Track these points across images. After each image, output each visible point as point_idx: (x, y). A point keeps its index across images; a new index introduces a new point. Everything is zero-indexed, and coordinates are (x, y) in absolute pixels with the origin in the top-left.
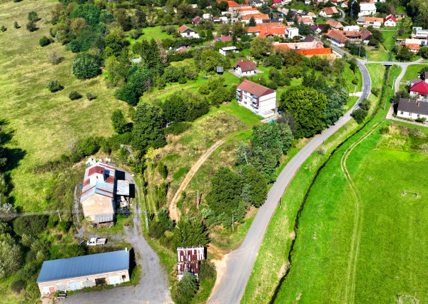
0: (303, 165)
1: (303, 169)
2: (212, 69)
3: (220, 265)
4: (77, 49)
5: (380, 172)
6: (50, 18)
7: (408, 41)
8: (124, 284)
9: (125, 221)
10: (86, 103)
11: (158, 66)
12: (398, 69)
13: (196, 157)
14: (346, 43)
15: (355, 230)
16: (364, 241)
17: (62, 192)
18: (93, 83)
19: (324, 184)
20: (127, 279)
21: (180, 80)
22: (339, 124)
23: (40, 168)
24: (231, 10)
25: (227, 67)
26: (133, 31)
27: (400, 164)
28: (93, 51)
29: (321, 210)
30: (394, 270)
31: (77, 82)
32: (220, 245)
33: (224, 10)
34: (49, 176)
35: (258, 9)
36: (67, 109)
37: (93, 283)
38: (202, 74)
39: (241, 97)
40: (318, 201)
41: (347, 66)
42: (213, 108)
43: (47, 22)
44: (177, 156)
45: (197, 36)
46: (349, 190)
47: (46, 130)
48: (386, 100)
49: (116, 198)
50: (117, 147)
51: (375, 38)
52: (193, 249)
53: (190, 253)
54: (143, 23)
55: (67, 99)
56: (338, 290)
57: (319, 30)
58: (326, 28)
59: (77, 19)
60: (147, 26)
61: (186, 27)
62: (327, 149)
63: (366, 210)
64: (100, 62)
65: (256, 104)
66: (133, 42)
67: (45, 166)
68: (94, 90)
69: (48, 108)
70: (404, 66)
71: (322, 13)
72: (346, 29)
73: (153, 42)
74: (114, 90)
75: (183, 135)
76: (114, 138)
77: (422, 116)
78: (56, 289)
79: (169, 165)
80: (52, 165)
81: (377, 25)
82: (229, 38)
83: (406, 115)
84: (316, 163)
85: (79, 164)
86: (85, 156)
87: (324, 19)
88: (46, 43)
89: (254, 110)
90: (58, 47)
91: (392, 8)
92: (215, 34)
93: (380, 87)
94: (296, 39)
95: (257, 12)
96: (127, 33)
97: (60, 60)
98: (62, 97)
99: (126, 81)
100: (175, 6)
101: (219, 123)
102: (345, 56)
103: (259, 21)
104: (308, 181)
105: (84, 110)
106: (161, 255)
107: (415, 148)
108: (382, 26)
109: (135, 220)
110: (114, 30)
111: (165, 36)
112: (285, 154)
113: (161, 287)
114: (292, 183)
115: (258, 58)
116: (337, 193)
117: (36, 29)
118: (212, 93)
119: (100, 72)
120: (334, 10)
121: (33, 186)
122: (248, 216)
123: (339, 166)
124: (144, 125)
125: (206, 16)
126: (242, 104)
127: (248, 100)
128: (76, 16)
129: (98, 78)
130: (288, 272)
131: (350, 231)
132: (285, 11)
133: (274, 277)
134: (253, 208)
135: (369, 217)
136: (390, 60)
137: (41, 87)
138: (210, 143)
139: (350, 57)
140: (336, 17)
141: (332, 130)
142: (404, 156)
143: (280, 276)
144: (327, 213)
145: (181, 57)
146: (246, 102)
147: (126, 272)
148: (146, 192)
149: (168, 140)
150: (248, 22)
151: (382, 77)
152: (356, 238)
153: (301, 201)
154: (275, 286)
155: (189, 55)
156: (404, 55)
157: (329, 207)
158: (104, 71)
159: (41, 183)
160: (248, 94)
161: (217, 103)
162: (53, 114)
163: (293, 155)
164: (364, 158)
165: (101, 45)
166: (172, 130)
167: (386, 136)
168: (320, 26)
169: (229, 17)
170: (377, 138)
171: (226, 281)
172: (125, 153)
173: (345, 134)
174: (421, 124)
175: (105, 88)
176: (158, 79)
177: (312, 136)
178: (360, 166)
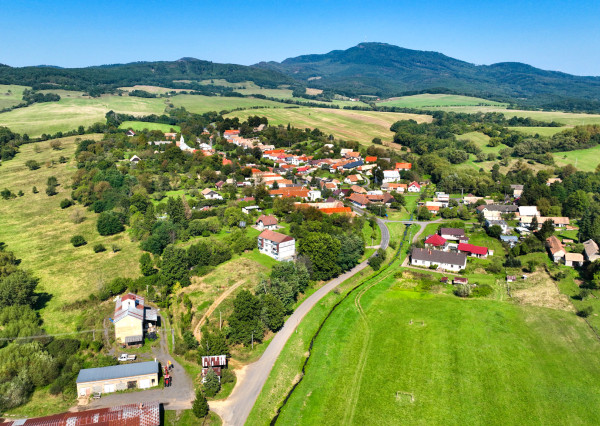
0: (319, 302)
1: (320, 305)
2: (235, 224)
3: (241, 373)
4: (99, 209)
5: (392, 308)
6: (70, 183)
7: (429, 204)
8: (152, 388)
9: (152, 343)
10: (110, 254)
11: (183, 220)
12: (417, 228)
13: (219, 294)
14: (368, 204)
15: (364, 350)
16: (372, 356)
17: (93, 322)
18: (117, 238)
19: (338, 316)
20: (156, 384)
21: (204, 233)
22: (355, 271)
23: (68, 307)
24: (254, 176)
25: (249, 223)
26: (156, 194)
27: (410, 301)
28: (118, 210)
29: (334, 334)
30: (395, 376)
31: (101, 238)
32: (240, 359)
33: (248, 176)
34: (78, 313)
35: (283, 176)
36: (92, 260)
37: (125, 386)
38: (225, 229)
39: (262, 245)
40: (331, 328)
41: (367, 224)
42: (236, 256)
43: (67, 187)
44: (202, 293)
45: (221, 198)
46: (361, 321)
47: (72, 278)
48: (403, 252)
49: (145, 323)
50: (143, 288)
51: (397, 201)
52: (216, 357)
53: (213, 359)
54: (166, 186)
55: (91, 251)
56: (345, 390)
57: (342, 194)
58: (349, 192)
59: (101, 183)
60: (170, 189)
61: (208, 190)
62: (344, 291)
63: (376, 335)
64: (125, 219)
65: (276, 250)
66: (156, 204)
67: (73, 305)
68: (119, 243)
69: (73, 260)
70: (423, 224)
71: (346, 180)
72: (369, 193)
73: (179, 199)
74: (139, 243)
75: (206, 277)
76: (141, 279)
77: (434, 263)
78: (91, 391)
79: (193, 299)
80: (79, 304)
81: (400, 190)
82: (252, 199)
83: (420, 263)
84: (332, 301)
85: (106, 302)
86: (113, 295)
87: (349, 186)
88: (66, 205)
89: (274, 257)
90: (79, 208)
91: (416, 175)
92: (238, 195)
93: (399, 241)
94: (319, 200)
95: (282, 178)
96: (151, 196)
97: (82, 220)
98: (86, 251)
99: (151, 234)
100: (198, 172)
101: (241, 267)
102: (365, 215)
103: (282, 185)
104: (324, 314)
105: (109, 261)
106: (187, 367)
107: (425, 289)
108: (406, 191)
109: (162, 343)
110: (139, 191)
111: (188, 198)
112: (303, 292)
113: (187, 389)
114: (308, 315)
115: (279, 216)
116: (350, 323)
117: (55, 194)
118: (234, 243)
119: (123, 229)
120: (359, 177)
121: (62, 321)
122: (266, 339)
123: (353, 302)
124: (172, 265)
125: (230, 181)
126: (262, 252)
127: (269, 248)
128: (99, 179)
129: (121, 234)
130: (301, 380)
131: (360, 350)
132: (309, 178)
133: (288, 383)
134: (271, 333)
135: (378, 339)
136: (411, 220)
137: (64, 243)
138: (232, 282)
139: (370, 215)
140: (360, 184)
141: (348, 275)
142: (415, 295)
143: (294, 382)
144: (339, 337)
145: (205, 215)
146: (267, 250)
147: (156, 377)
148: (171, 323)
149: (192, 281)
150: (271, 186)
151: (401, 234)
152: (364, 355)
153: (316, 330)
154: (289, 390)
155: (213, 214)
156: (423, 216)
157: (341, 333)
158: (127, 228)
159: (70, 318)
160: (269, 242)
161: (239, 251)
162: (77, 265)
163: (310, 294)
164: (378, 297)
165: (126, 204)
166: (196, 273)
167: (400, 280)
168: (343, 191)
169: (253, 182)
170: (391, 282)
171: (245, 384)
172: (151, 290)
173: (362, 279)
174: (434, 271)
175: (129, 242)
176: (183, 232)
177: (329, 279)
178: (373, 303)
